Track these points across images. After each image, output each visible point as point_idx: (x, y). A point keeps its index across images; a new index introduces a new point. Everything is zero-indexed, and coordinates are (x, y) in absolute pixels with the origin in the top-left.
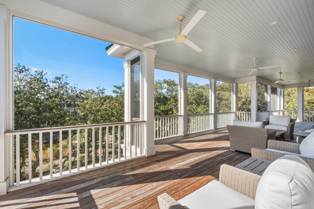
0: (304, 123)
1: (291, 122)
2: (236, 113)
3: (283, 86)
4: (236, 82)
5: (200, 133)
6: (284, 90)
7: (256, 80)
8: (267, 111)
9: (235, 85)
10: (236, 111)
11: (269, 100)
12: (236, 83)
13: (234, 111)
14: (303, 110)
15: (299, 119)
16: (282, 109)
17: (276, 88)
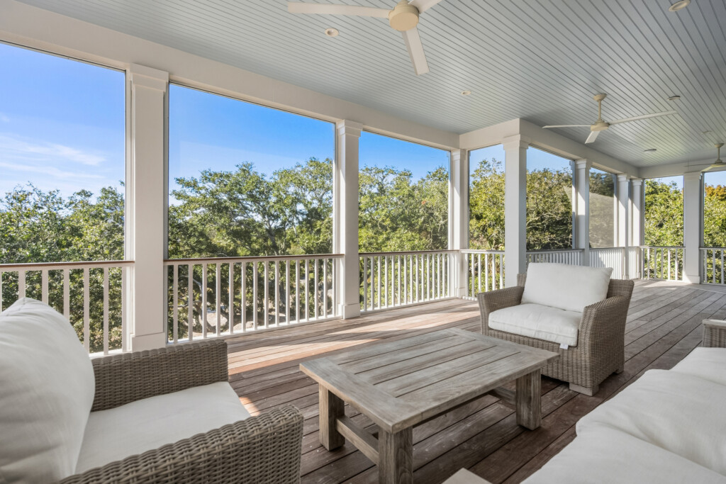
0: (701, 289)
1: (609, 295)
2: (463, 255)
3: (639, 170)
4: (462, 145)
5: (249, 338)
6: (643, 183)
7: (520, 133)
8: (577, 249)
9: (457, 156)
10: (463, 247)
11: (582, 211)
12: (463, 151)
13: (457, 247)
14: (700, 247)
15: (688, 275)
16: (636, 243)
17: (616, 175)
